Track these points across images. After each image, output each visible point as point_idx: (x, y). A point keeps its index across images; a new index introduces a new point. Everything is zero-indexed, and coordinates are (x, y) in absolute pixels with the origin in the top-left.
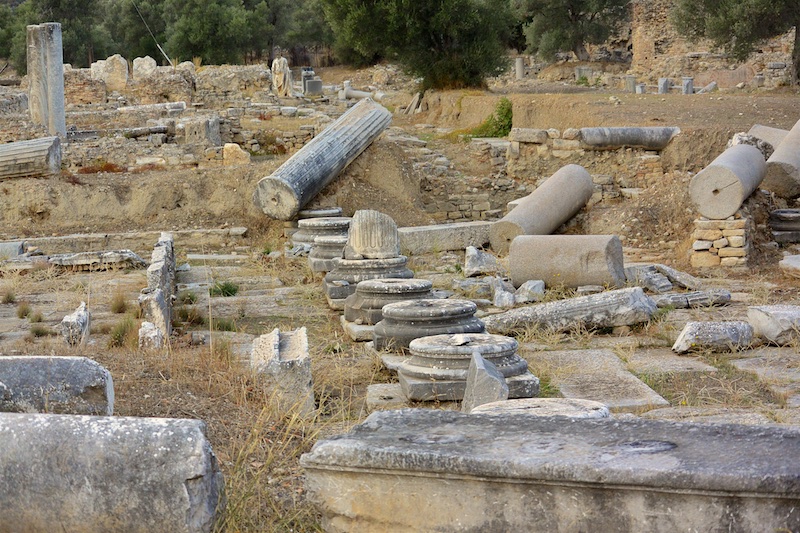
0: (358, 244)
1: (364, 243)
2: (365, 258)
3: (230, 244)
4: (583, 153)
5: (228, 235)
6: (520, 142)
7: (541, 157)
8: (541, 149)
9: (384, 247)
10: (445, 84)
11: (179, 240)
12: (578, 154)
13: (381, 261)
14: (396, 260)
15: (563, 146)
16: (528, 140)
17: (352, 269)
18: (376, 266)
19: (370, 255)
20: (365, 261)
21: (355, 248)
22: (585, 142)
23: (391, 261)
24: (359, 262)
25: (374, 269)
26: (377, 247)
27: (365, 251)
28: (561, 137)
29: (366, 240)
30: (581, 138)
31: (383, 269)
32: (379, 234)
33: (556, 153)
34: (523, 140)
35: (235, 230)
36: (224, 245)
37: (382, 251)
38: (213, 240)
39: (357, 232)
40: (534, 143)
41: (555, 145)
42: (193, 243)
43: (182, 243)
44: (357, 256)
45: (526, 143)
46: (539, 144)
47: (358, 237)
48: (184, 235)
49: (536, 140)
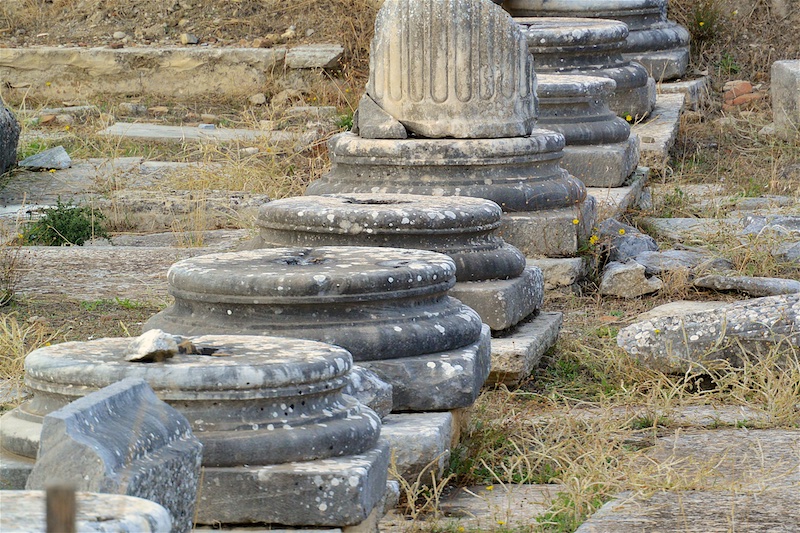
0: (395, 89)
1: (411, 88)
2: (411, 133)
3: (282, 97)
5: (279, 67)
9: (475, 101)
11: (122, 76)
13: (460, 144)
14: (509, 144)
17: (370, 167)
18: (440, 160)
19: (428, 125)
20: (411, 143)
21: (386, 102)
23: (492, 145)
24: (391, 146)
25: (434, 168)
26: (452, 102)
27: (415, 111)
29: (419, 78)
31: (466, 169)
32: (461, 59)
35: (301, 54)
36: (259, 98)
37: (469, 112)
38: (230, 81)
39: (394, 51)
42: (165, 89)
43: (132, 86)
44: (387, 126)
47: (394, 65)
48: (140, 61)
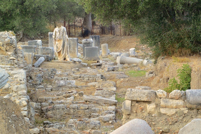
4: (186, 111)
6: (132, 101)
7: (150, 114)
8: (150, 107)
10: (173, 52)
12: (183, 111)
15: (169, 104)
16: (139, 99)
22: (188, 101)
28: (167, 97)
30: (186, 98)
33: (163, 111)
34: (135, 99)
40: (144, 102)
41: (162, 103)
45: (137, 102)
46: (149, 102)
49: (145, 99)
